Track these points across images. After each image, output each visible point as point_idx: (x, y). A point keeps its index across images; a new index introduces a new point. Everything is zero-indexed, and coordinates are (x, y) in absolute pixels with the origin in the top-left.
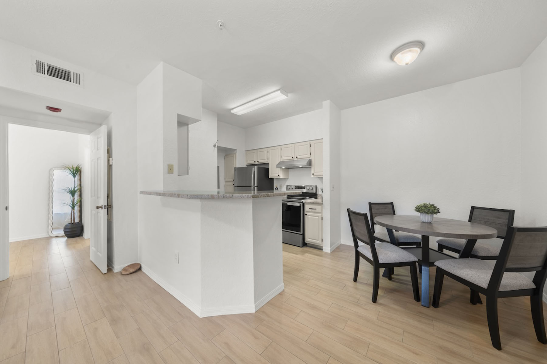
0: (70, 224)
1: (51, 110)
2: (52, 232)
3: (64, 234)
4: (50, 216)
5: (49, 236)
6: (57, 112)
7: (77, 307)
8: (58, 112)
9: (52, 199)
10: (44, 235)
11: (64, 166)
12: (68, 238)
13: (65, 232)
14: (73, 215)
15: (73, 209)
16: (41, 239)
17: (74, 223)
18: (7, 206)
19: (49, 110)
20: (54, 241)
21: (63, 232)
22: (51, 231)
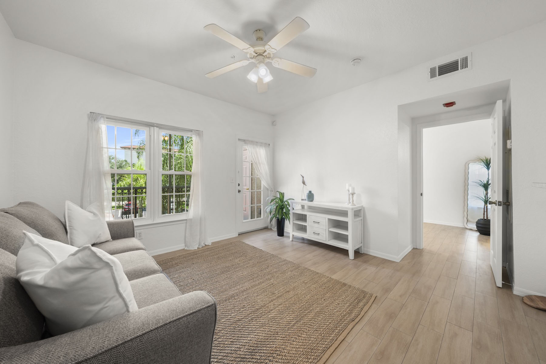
0: (483, 219)
1: (447, 107)
2: (467, 224)
3: (477, 228)
4: (466, 208)
5: (464, 227)
6: (452, 106)
7: (452, 301)
8: (454, 106)
9: (468, 191)
10: (460, 225)
11: (478, 158)
12: (480, 234)
13: (477, 227)
14: (485, 211)
15: (486, 204)
16: (457, 227)
17: (487, 220)
18: (422, 192)
19: (446, 107)
20: (469, 233)
21: (475, 227)
22: (466, 222)
